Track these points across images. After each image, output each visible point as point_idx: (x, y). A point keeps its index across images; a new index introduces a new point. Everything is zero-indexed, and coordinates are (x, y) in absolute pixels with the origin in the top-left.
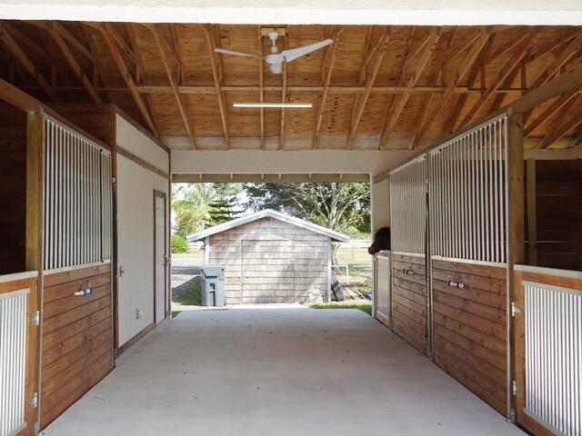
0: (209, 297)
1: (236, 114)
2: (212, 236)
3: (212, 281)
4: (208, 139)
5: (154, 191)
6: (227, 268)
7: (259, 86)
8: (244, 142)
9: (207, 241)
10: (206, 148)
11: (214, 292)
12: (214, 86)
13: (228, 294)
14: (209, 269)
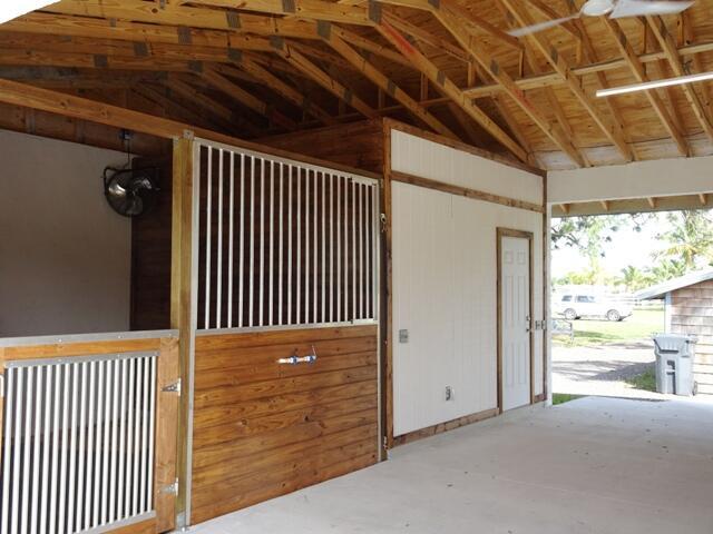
0: (666, 381)
1: (631, 107)
2: (675, 292)
3: (671, 357)
4: (602, 150)
5: (497, 229)
6: (701, 340)
7: (623, 59)
8: (657, 148)
9: (668, 298)
10: (603, 164)
11: (674, 373)
12: (555, 72)
13: (699, 378)
14: (670, 340)
